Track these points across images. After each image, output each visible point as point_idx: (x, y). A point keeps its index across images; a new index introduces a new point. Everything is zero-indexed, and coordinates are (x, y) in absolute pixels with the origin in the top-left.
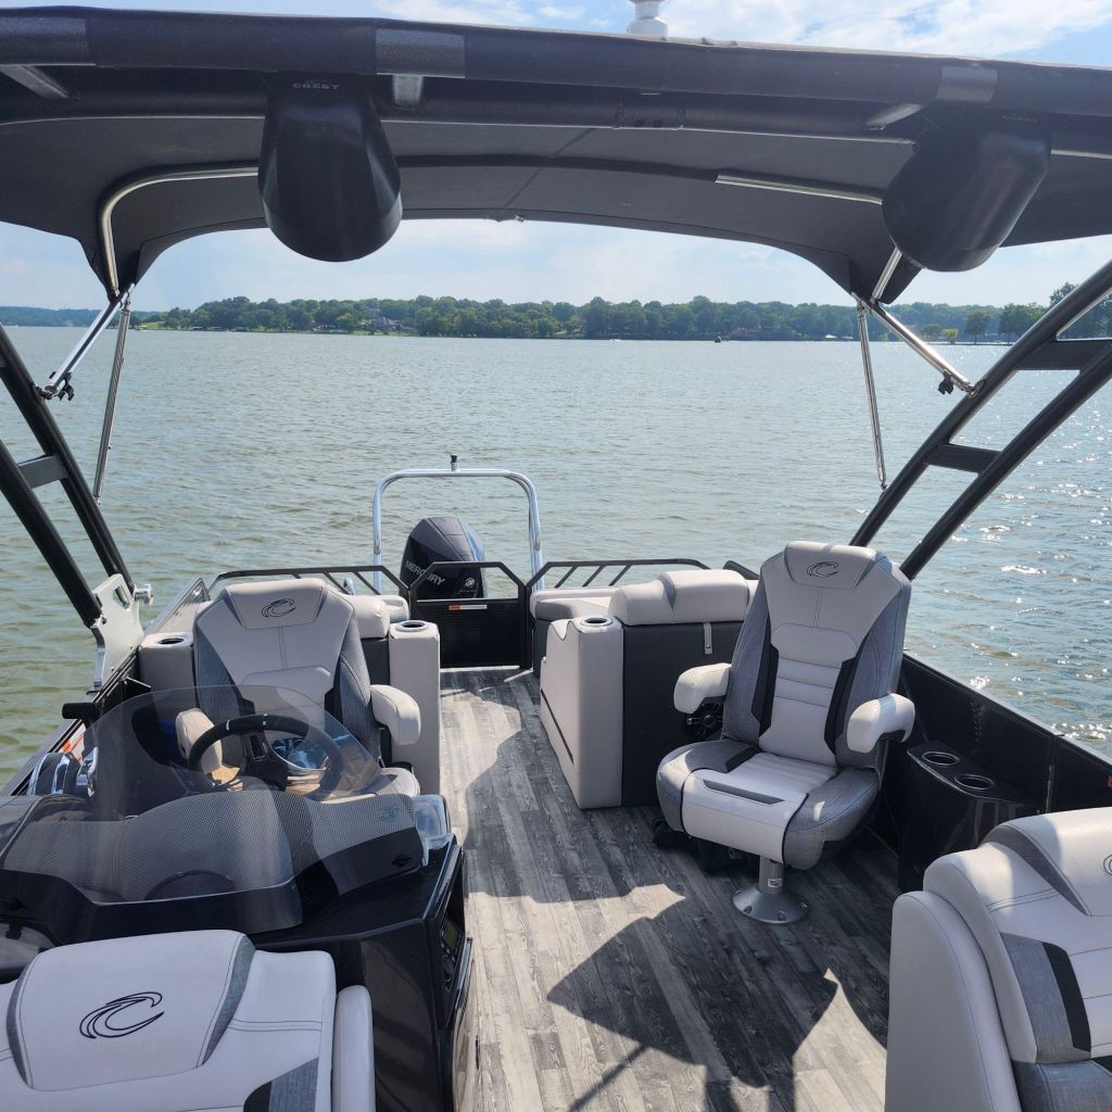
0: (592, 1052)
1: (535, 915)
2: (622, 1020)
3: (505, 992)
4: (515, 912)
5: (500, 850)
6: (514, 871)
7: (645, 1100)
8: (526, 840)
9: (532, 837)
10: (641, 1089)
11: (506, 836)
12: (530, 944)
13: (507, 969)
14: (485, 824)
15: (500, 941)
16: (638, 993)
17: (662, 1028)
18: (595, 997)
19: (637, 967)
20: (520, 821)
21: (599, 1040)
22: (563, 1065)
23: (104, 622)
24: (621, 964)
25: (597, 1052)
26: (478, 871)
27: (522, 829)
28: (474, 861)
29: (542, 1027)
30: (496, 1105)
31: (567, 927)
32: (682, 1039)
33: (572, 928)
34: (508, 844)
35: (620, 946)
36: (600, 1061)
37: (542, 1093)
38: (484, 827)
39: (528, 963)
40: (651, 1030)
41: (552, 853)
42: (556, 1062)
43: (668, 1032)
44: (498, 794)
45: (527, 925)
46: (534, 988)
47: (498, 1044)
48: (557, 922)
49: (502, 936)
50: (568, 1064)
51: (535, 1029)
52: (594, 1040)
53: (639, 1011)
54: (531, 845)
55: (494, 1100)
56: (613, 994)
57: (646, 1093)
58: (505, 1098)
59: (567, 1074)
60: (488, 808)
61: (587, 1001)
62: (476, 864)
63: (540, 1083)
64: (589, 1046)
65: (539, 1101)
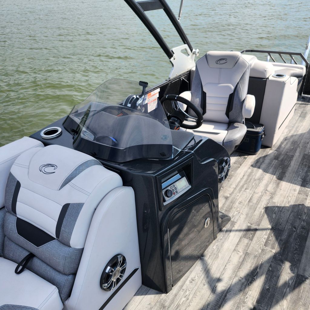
0: (265, 241)
1: (281, 189)
2: (284, 237)
3: (250, 209)
4: (274, 186)
5: (286, 164)
6: (286, 172)
7: (270, 266)
8: (298, 164)
9: (302, 163)
10: (272, 262)
11: (292, 160)
12: (272, 198)
13: (257, 201)
14: (287, 153)
15: (262, 193)
16: (298, 231)
17: (297, 247)
18: (280, 225)
19: (305, 223)
20: (301, 157)
21: (270, 238)
22: (251, 240)
23: (174, 59)
24: (300, 219)
25: (266, 242)
26: (272, 168)
27: (300, 159)
28: (274, 164)
29: (254, 225)
30: (221, 239)
31: (289, 198)
32: (302, 255)
33: (291, 199)
34: (291, 163)
35: (305, 213)
36: (265, 245)
37: (238, 244)
38: (286, 154)
39: (266, 203)
40: (292, 245)
41: (305, 171)
42: (250, 238)
43: (298, 250)
44: (300, 145)
45: (275, 191)
46: (261, 212)
47: (236, 222)
48: (287, 195)
49: (264, 191)
50: (253, 240)
51: (251, 224)
52: (268, 238)
53: (293, 237)
54: (299, 166)
55: (221, 238)
56: (289, 227)
57: (273, 264)
58: (225, 239)
59: (250, 243)
60: (293, 149)
61: (276, 225)
62: (274, 165)
63: (240, 241)
64: (265, 239)
65: (235, 246)
